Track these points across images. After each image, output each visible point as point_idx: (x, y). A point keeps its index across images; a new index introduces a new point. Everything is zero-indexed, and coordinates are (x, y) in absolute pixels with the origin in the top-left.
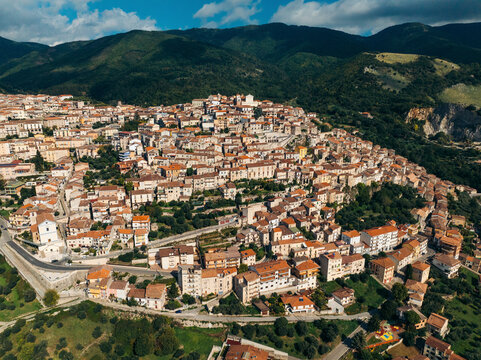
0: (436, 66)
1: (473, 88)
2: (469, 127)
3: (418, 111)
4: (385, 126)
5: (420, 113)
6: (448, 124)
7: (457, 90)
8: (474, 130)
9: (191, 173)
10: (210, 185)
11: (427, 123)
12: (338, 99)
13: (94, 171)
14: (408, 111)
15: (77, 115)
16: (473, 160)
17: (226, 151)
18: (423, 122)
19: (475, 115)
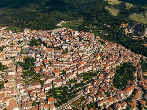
0: (127, 6)
1: (139, 15)
2: (139, 31)
3: (123, 25)
4: (114, 31)
5: (124, 25)
6: (133, 29)
7: (134, 15)
8: (141, 32)
9: (64, 73)
10: (71, 77)
11: (126, 29)
12: (97, 18)
13: (25, 71)
14: (121, 25)
15: (10, 38)
16: (142, 44)
17: (74, 60)
18: (125, 28)
19: (142, 27)
